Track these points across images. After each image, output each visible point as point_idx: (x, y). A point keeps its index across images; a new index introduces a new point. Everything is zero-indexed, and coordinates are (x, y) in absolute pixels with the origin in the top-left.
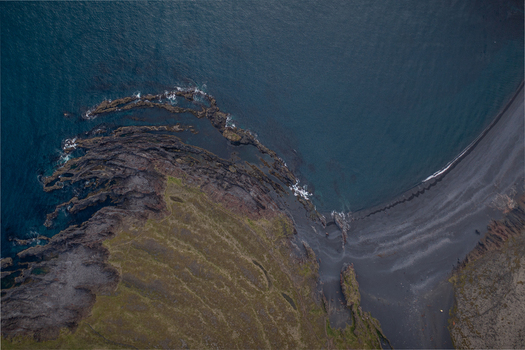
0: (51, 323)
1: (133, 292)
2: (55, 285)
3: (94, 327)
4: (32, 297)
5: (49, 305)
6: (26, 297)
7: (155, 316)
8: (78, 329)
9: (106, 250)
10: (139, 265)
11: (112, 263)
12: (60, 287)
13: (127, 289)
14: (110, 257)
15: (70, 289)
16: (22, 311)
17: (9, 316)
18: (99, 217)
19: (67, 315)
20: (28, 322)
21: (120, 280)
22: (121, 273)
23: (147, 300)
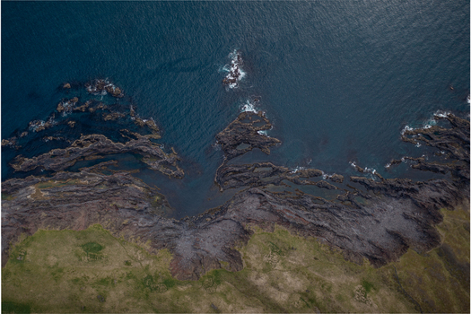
0: (351, 247)
1: (441, 261)
2: (370, 218)
3: (398, 273)
4: (344, 218)
5: (356, 231)
6: (340, 215)
7: (448, 290)
8: (383, 267)
9: (441, 217)
10: (460, 243)
11: (438, 229)
12: (373, 222)
13: (436, 256)
14: (441, 224)
15: (381, 229)
16: (330, 224)
17: (318, 223)
18: (438, 185)
19: (368, 249)
20: (332, 236)
21: (438, 247)
22: (443, 241)
23: (447, 274)
